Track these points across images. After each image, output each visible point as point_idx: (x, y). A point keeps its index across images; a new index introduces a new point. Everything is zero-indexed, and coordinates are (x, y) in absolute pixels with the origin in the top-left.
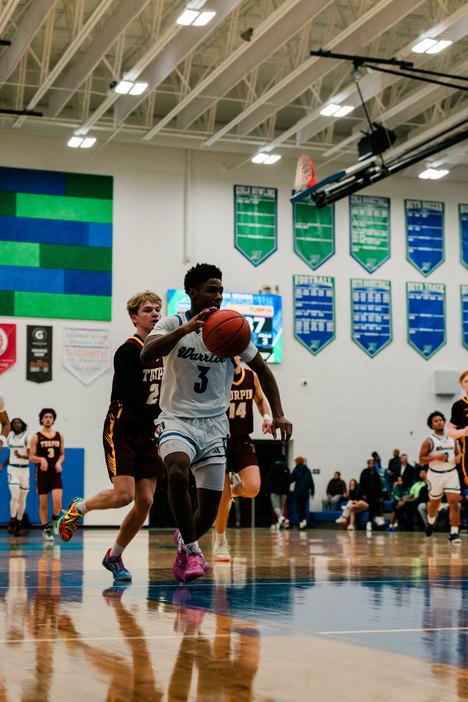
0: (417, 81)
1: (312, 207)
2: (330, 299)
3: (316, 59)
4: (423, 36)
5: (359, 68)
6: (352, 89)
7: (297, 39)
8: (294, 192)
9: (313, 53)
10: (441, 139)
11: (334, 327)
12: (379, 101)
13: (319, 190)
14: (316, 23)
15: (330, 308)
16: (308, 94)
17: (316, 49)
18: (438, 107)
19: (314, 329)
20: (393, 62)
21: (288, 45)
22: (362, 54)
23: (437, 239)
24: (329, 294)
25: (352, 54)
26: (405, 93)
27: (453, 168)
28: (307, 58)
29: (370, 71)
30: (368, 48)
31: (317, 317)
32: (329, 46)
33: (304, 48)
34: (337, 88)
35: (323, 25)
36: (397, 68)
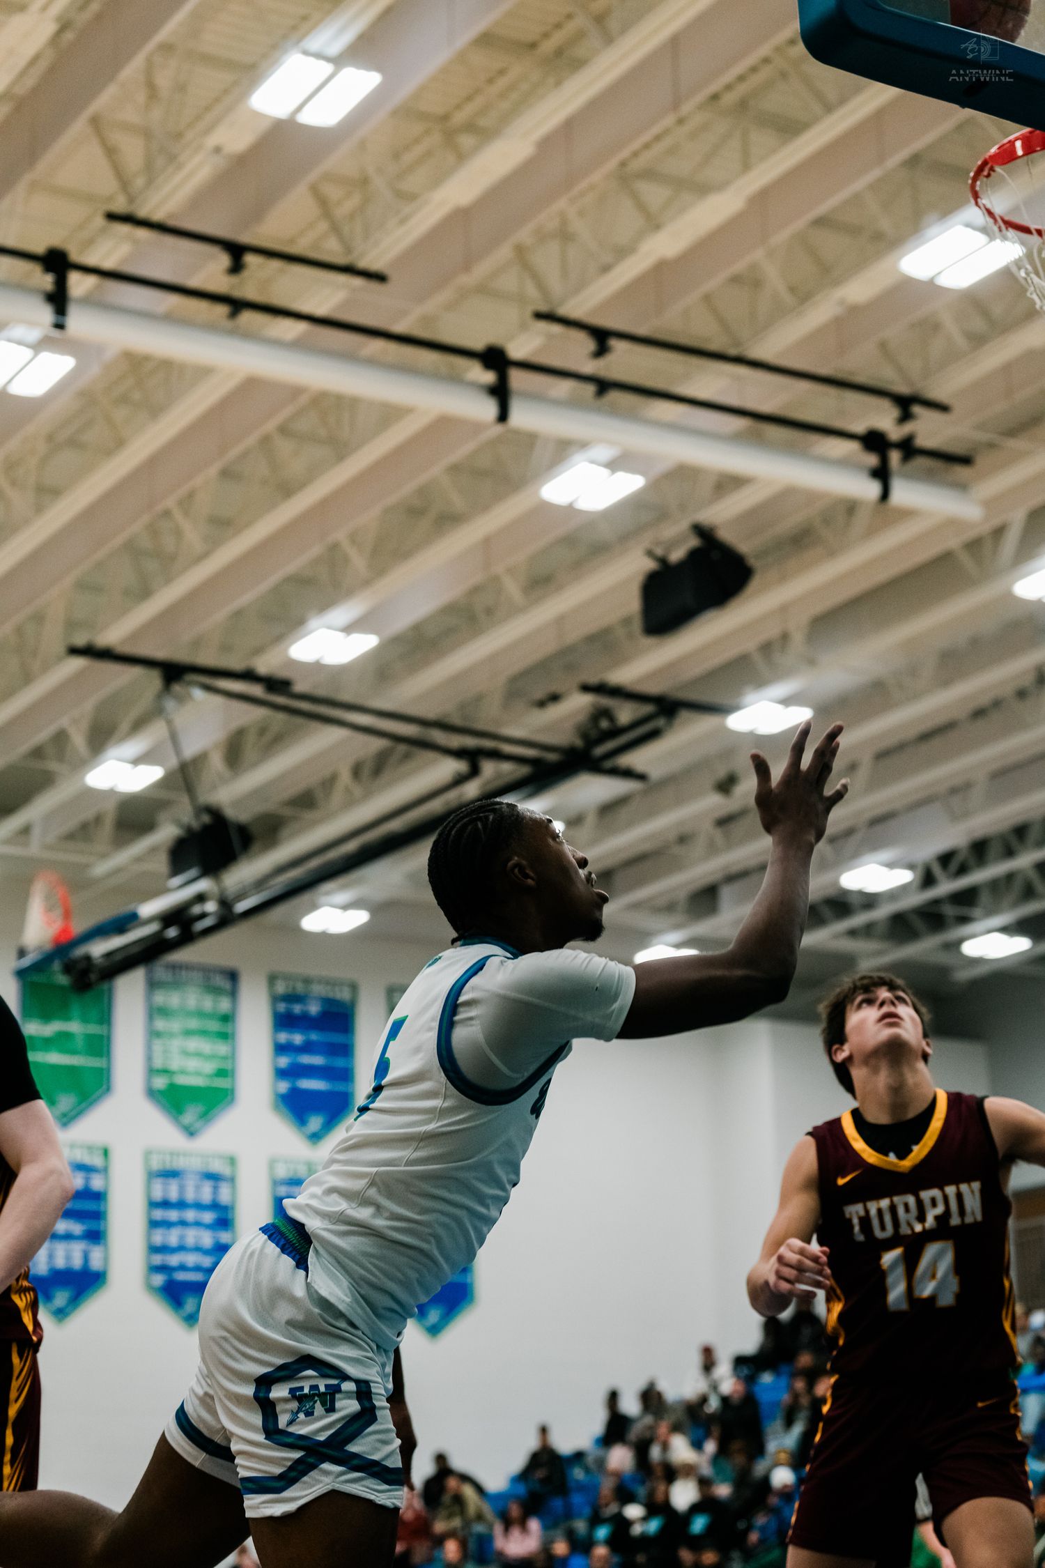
0: (299, 720)
1: (62, 988)
2: (99, 1196)
3: (78, 663)
4: (313, 623)
5: (177, 688)
6: (156, 732)
7: (39, 618)
8: (22, 953)
9: (74, 651)
10: (351, 846)
11: (106, 1259)
12: (217, 762)
13: (79, 952)
14: (82, 586)
15: (98, 1216)
16: (61, 738)
17: (80, 640)
18: (345, 777)
19: (60, 1263)
20: (248, 675)
21: (19, 631)
22: (181, 655)
23: (339, 1062)
24: (97, 1183)
25: (161, 654)
26: (273, 742)
27: (377, 909)
28: (60, 659)
29: (198, 694)
30: (197, 643)
31: (68, 1237)
32: (112, 636)
33: (53, 638)
34: (125, 726)
35: (97, 589)
36: (257, 690)
